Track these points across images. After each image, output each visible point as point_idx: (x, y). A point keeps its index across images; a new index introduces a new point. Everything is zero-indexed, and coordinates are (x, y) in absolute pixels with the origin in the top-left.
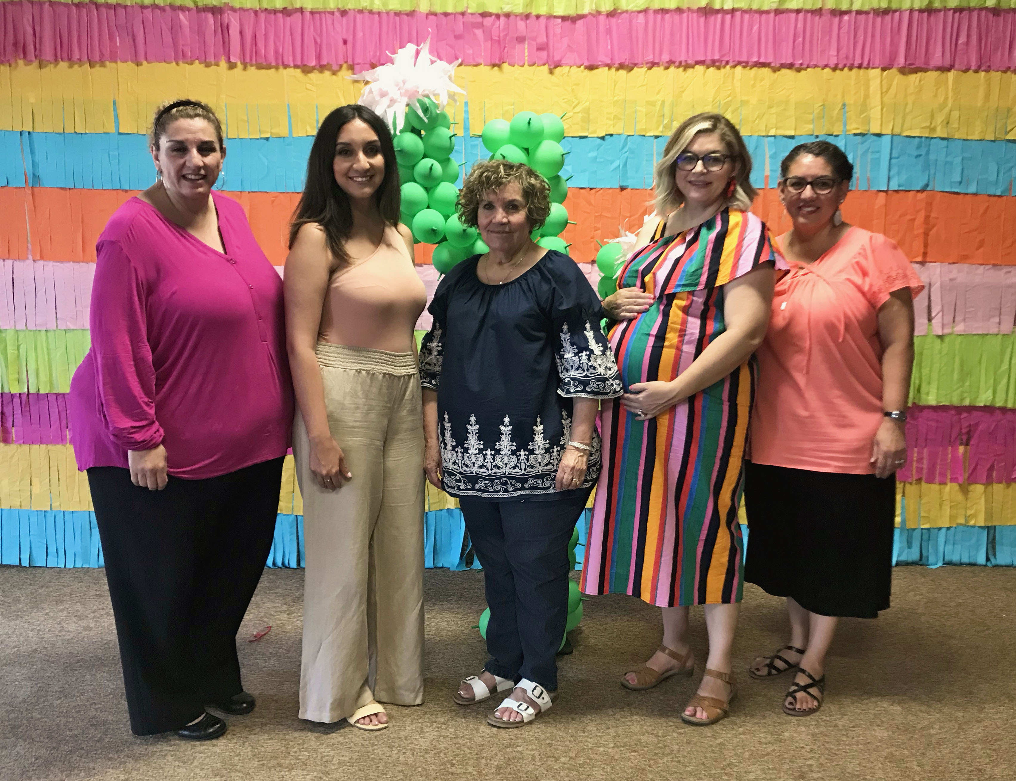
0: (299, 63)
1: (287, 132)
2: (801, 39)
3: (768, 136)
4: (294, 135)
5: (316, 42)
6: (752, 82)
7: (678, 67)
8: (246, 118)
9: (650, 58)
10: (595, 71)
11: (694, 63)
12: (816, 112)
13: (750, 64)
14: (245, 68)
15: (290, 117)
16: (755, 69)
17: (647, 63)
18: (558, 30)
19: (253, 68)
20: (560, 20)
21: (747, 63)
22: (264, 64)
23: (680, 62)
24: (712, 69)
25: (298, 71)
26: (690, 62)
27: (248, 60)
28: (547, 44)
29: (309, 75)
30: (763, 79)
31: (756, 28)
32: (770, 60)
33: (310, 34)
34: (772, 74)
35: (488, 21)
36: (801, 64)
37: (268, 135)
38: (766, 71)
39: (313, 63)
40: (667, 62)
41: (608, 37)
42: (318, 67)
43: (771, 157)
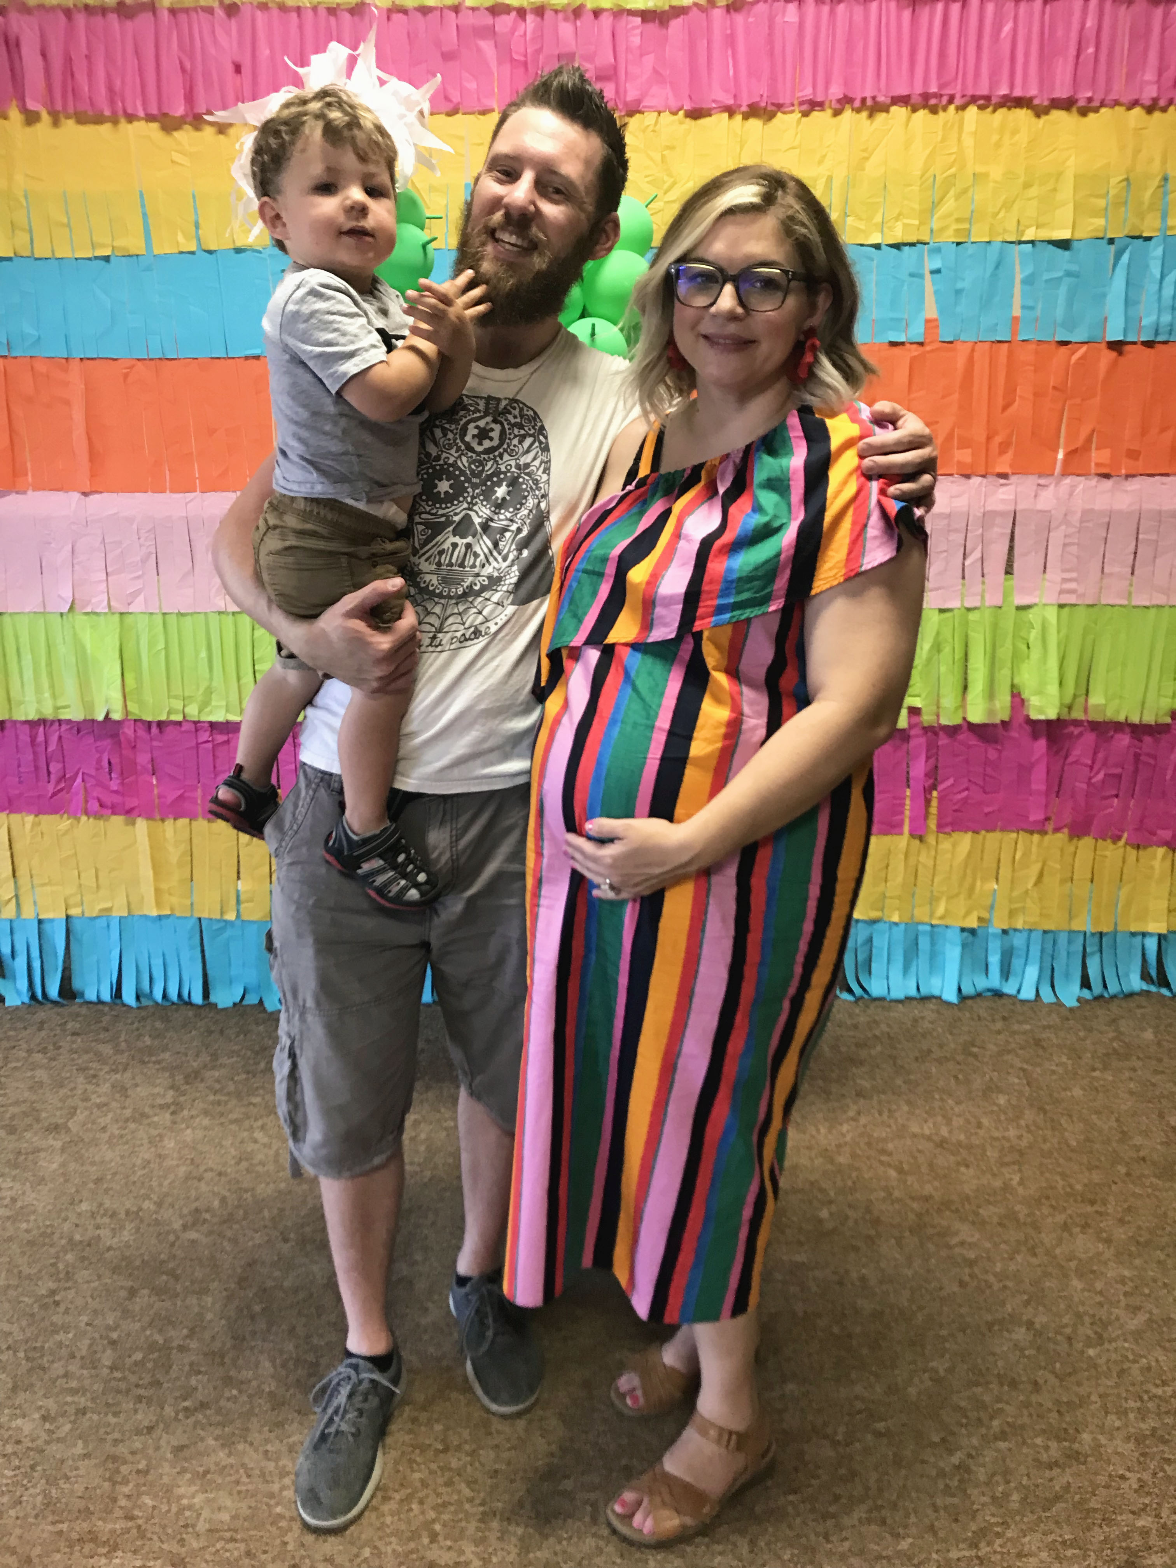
0: (154, 111)
1: (142, 244)
2: (1091, 50)
3: (1020, 242)
4: (156, 252)
5: (183, 70)
6: (995, 138)
7: (858, 111)
8: (65, 220)
9: (807, 93)
10: (704, 122)
11: (889, 101)
12: (1112, 192)
13: (994, 100)
14: (56, 123)
15: (145, 215)
16: (1002, 111)
17: (801, 103)
18: (636, 40)
19: (71, 123)
20: (639, 20)
21: (988, 98)
22: (90, 113)
23: (864, 100)
24: (922, 113)
25: (155, 126)
26: (881, 99)
27: (59, 106)
28: (615, 68)
29: (176, 134)
30: (1015, 132)
31: (1007, 28)
32: (1033, 92)
33: (172, 51)
34: (1034, 120)
35: (504, 23)
36: (1090, 100)
37: (107, 252)
38: (1023, 114)
39: (179, 110)
40: (839, 101)
41: (730, 52)
42: (190, 119)
43: (1026, 281)
